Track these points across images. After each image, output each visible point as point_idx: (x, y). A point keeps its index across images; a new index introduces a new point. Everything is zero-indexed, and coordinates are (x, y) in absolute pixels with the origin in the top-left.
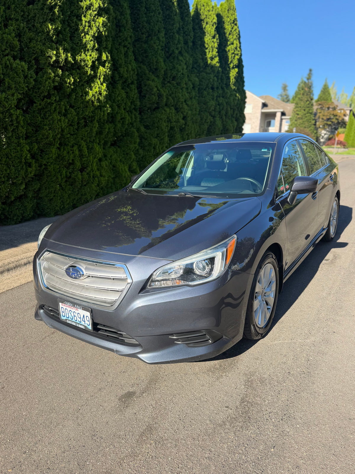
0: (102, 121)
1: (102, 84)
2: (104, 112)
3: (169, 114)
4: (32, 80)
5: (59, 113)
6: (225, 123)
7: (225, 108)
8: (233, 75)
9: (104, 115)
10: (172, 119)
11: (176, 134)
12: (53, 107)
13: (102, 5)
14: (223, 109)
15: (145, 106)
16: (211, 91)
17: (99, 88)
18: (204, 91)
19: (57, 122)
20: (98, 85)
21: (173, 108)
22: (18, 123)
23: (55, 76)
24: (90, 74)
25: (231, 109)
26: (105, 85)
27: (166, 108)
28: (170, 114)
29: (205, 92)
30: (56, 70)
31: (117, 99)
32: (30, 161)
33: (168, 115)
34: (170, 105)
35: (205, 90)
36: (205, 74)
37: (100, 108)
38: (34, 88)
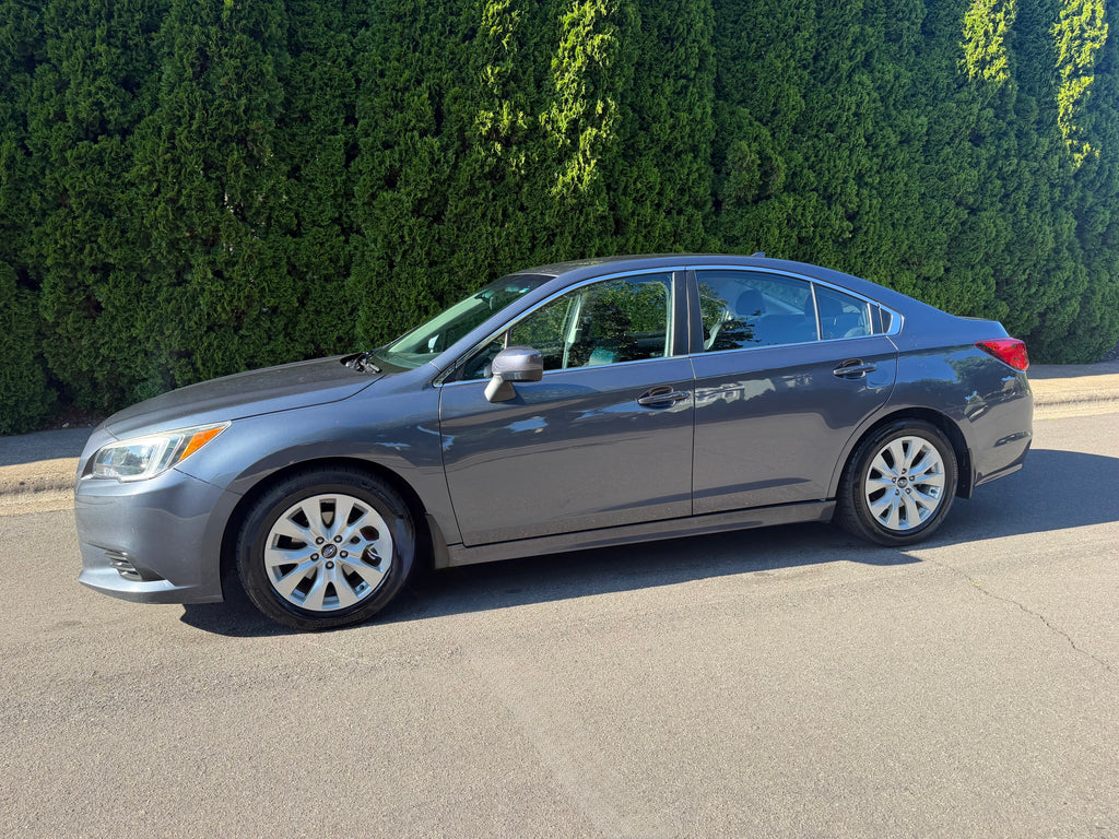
0: (582, 231)
1: (587, 161)
2: (588, 215)
3: (794, 210)
4: (446, 166)
5: (492, 220)
6: (1026, 224)
7: (1027, 187)
8: (1072, 96)
9: (586, 220)
10: (805, 221)
11: (821, 255)
12: (479, 211)
13: (604, 12)
14: (1018, 188)
15: (730, 195)
16: (967, 144)
17: (580, 170)
18: (947, 146)
19: (487, 238)
20: (579, 163)
21: (815, 195)
22: (414, 239)
23: (487, 157)
24: (564, 145)
25: (1053, 186)
26: (593, 162)
27: (784, 197)
28: (799, 210)
29: (948, 149)
30: (493, 145)
31: (632, 187)
32: (425, 303)
33: (790, 211)
34: (804, 187)
35: (949, 144)
36: (954, 105)
37: (580, 208)
38: (450, 177)
